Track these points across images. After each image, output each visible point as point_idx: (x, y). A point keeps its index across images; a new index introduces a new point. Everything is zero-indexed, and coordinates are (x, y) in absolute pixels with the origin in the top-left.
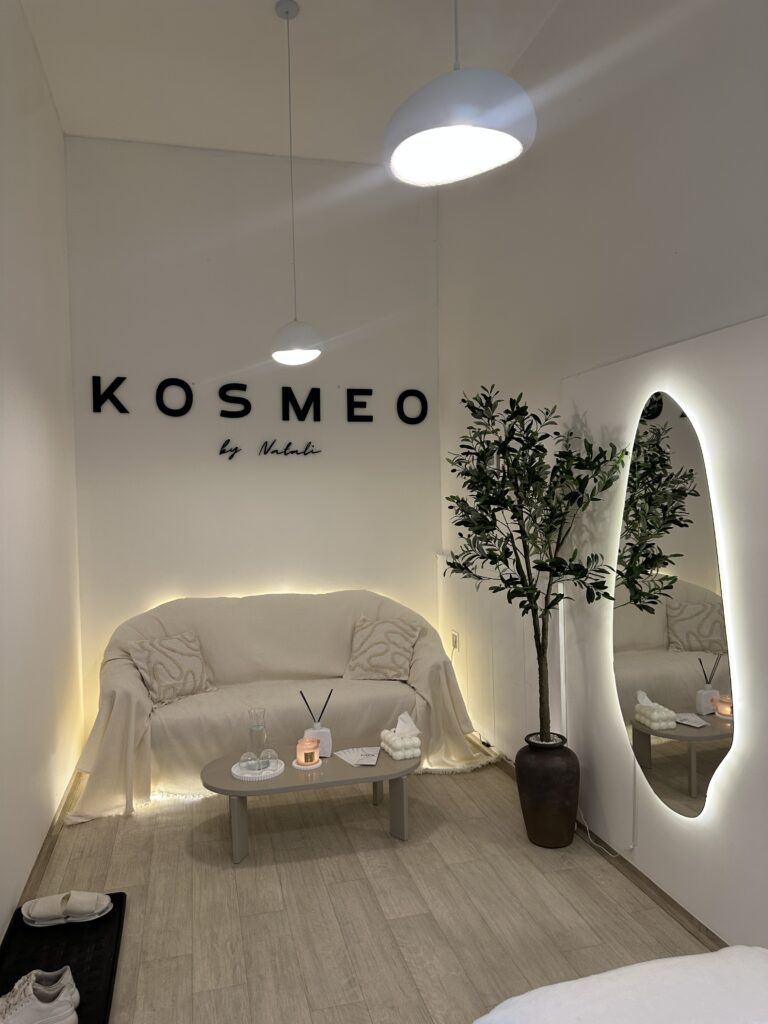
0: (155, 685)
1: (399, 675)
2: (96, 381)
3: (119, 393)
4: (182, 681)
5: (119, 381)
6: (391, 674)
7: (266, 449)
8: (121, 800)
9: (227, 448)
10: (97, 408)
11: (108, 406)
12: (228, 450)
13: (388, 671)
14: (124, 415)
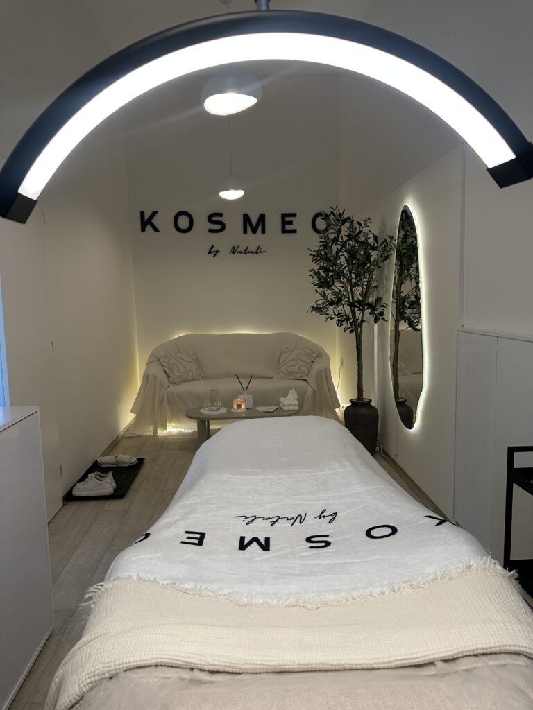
0: (171, 375)
1: (302, 377)
2: (142, 214)
3: (154, 221)
4: (185, 374)
5: (154, 214)
6: (298, 376)
7: (234, 250)
8: (152, 428)
9: (212, 251)
10: (143, 229)
11: (149, 228)
12: (213, 252)
13: (296, 374)
14: (157, 233)
